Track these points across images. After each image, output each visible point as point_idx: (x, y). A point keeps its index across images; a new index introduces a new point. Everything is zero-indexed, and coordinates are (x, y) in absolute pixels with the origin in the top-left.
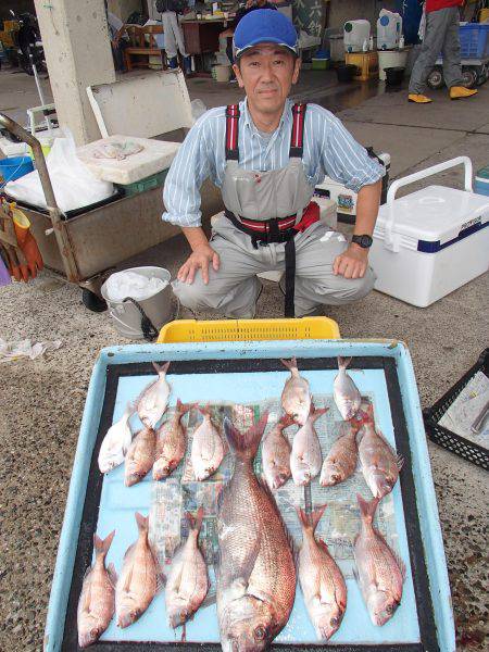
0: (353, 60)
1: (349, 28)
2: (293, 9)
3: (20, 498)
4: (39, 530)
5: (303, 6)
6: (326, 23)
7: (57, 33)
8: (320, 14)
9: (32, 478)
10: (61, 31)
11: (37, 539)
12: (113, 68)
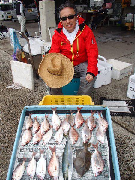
0: (127, 25)
1: (126, 16)
2: (113, 10)
3: (10, 112)
4: (11, 119)
5: (116, 9)
6: (122, 14)
7: (43, 15)
8: (121, 12)
9: (14, 109)
10: (44, 14)
11: (11, 120)
12: (55, 23)
